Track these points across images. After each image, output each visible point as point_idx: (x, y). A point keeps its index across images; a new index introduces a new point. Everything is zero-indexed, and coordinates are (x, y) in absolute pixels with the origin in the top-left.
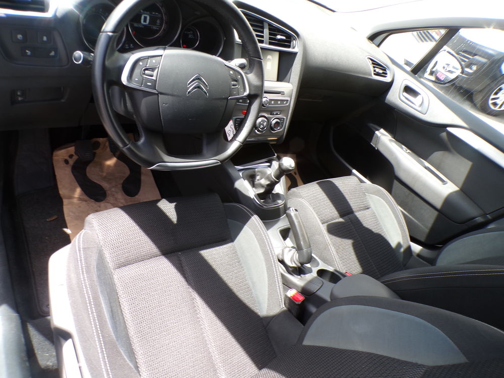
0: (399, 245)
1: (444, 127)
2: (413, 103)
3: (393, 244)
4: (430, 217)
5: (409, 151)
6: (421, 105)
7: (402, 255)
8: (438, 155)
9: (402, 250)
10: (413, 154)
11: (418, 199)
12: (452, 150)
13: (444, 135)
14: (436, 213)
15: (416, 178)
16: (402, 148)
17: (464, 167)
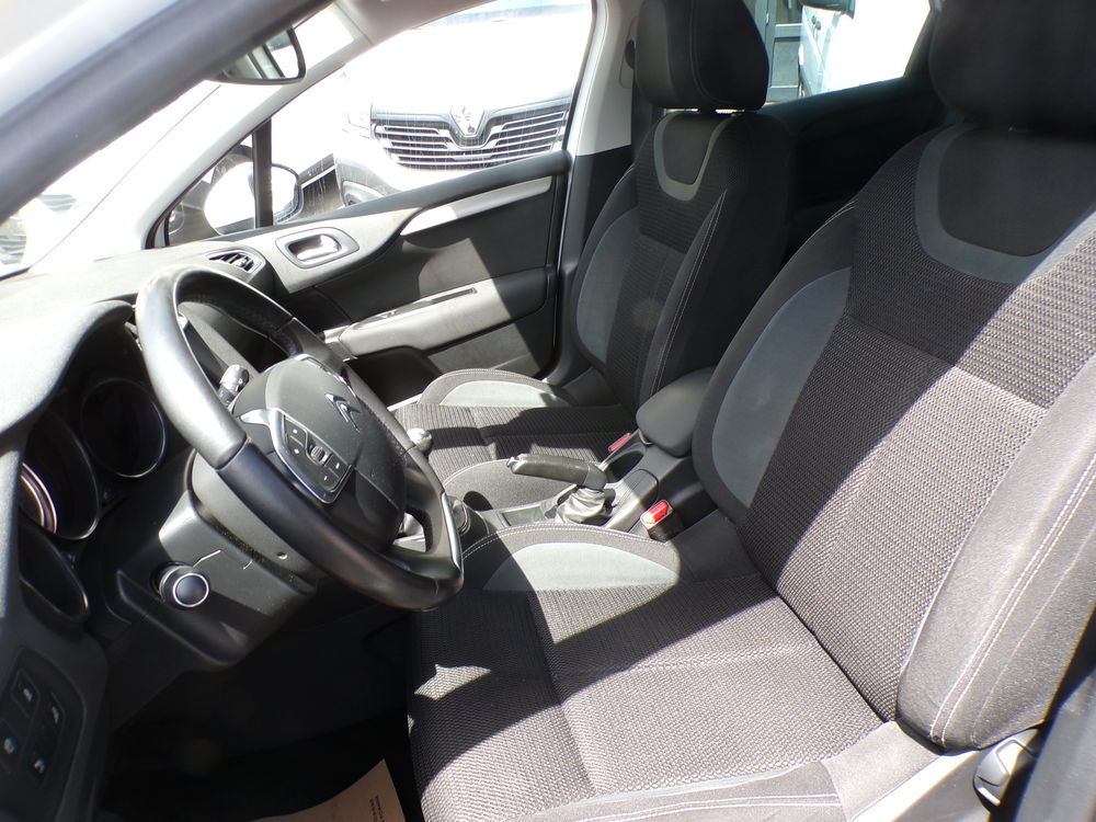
0: (545, 397)
1: (396, 238)
2: (327, 254)
3: (541, 404)
4: (512, 338)
5: (392, 312)
6: (339, 246)
7: (561, 400)
8: (425, 276)
9: (553, 396)
10: (402, 308)
11: (478, 339)
12: (433, 250)
13: (406, 245)
14: (512, 326)
15: (449, 321)
16: (380, 318)
17: (465, 253)
